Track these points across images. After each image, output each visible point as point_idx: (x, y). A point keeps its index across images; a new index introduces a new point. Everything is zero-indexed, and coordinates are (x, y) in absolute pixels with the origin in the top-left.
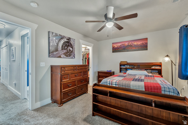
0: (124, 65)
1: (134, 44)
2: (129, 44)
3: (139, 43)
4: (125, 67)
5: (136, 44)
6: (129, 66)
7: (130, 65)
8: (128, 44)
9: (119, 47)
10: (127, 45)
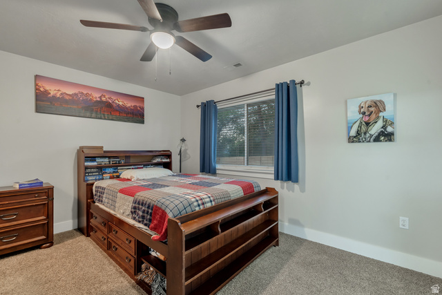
0: (93, 158)
1: (117, 102)
2: (104, 99)
3: (129, 104)
4: (95, 164)
5: (121, 103)
6: (107, 160)
7: (109, 157)
8: (100, 97)
9: (67, 98)
10: (99, 99)
